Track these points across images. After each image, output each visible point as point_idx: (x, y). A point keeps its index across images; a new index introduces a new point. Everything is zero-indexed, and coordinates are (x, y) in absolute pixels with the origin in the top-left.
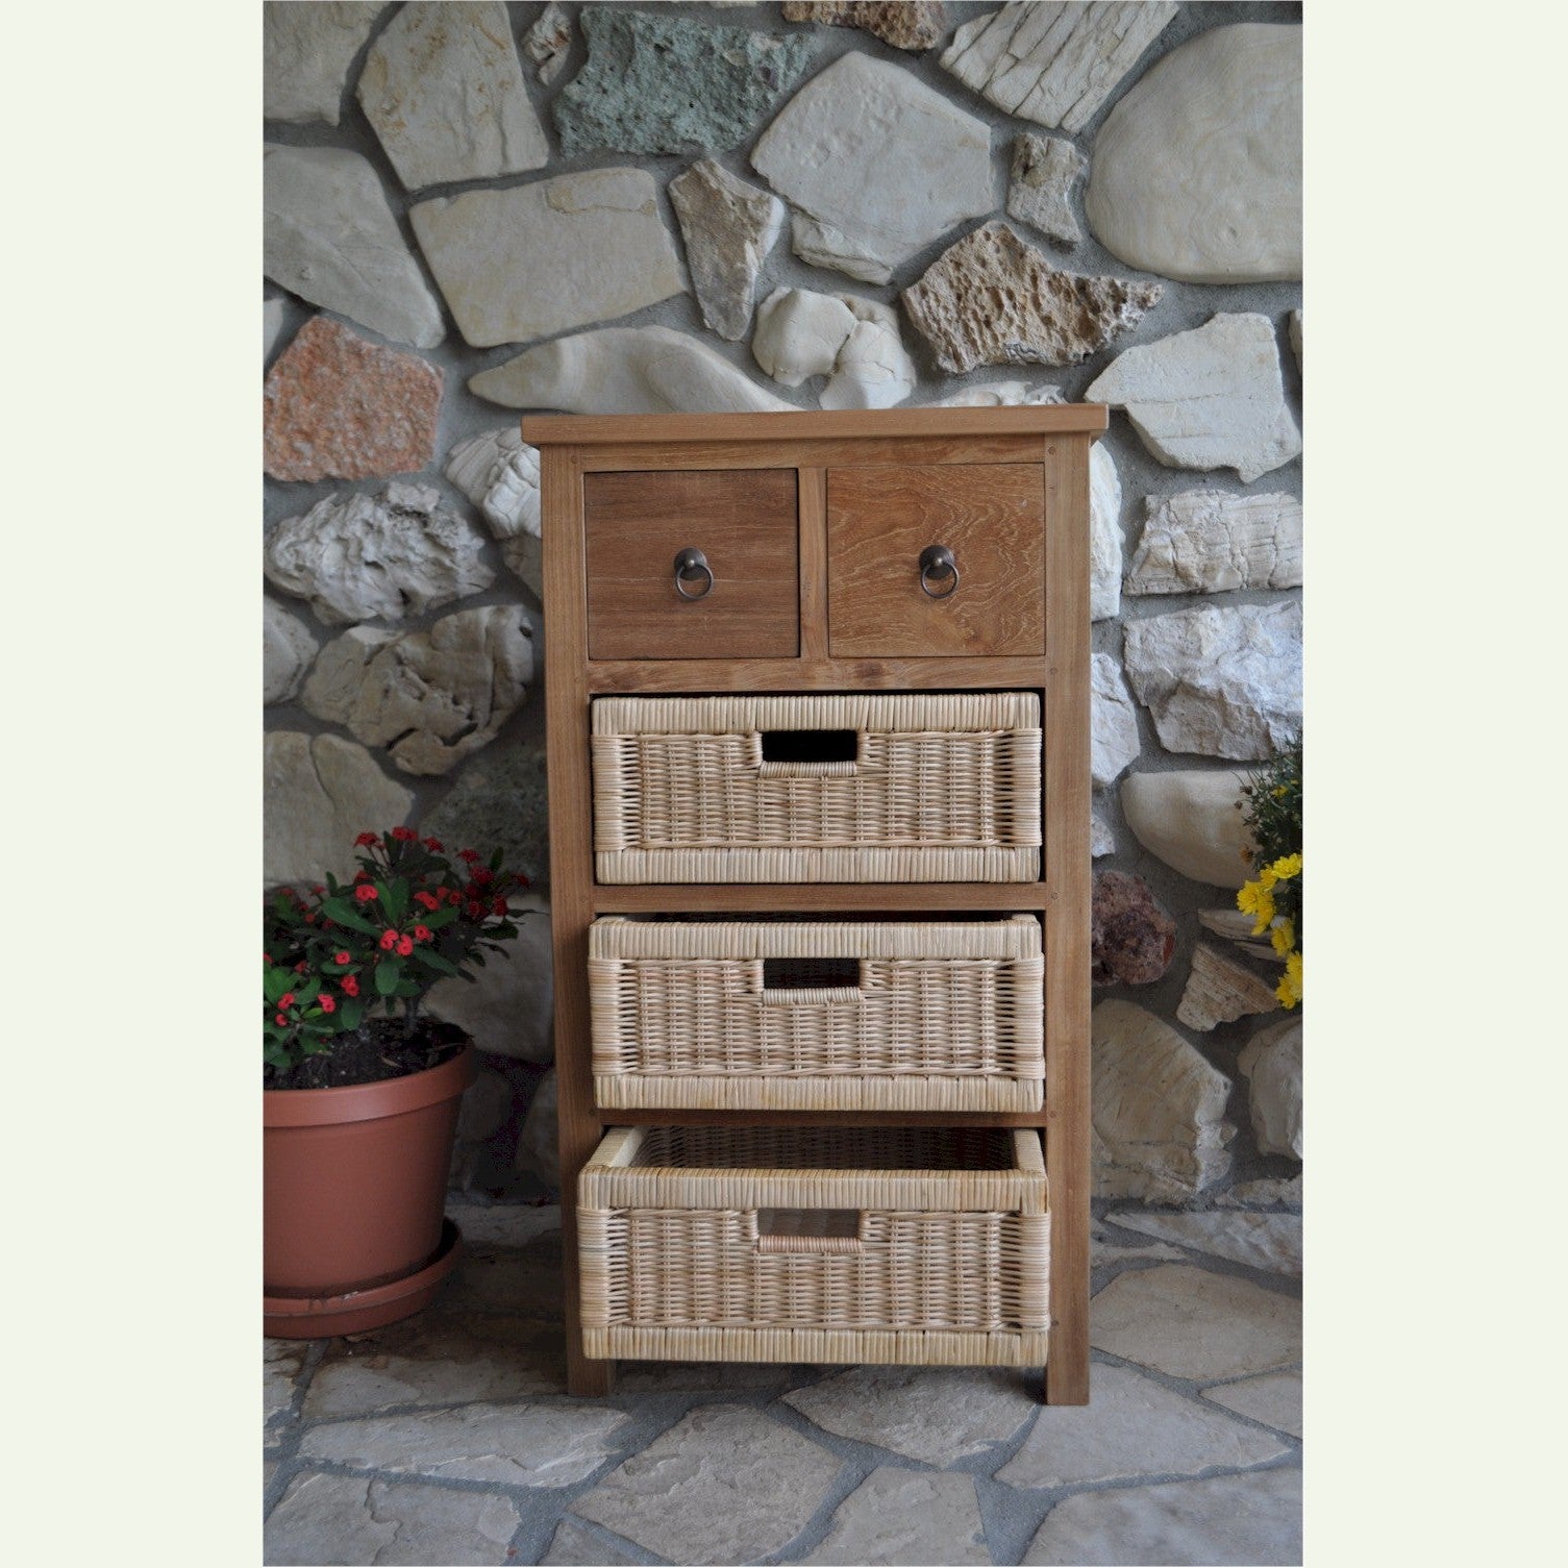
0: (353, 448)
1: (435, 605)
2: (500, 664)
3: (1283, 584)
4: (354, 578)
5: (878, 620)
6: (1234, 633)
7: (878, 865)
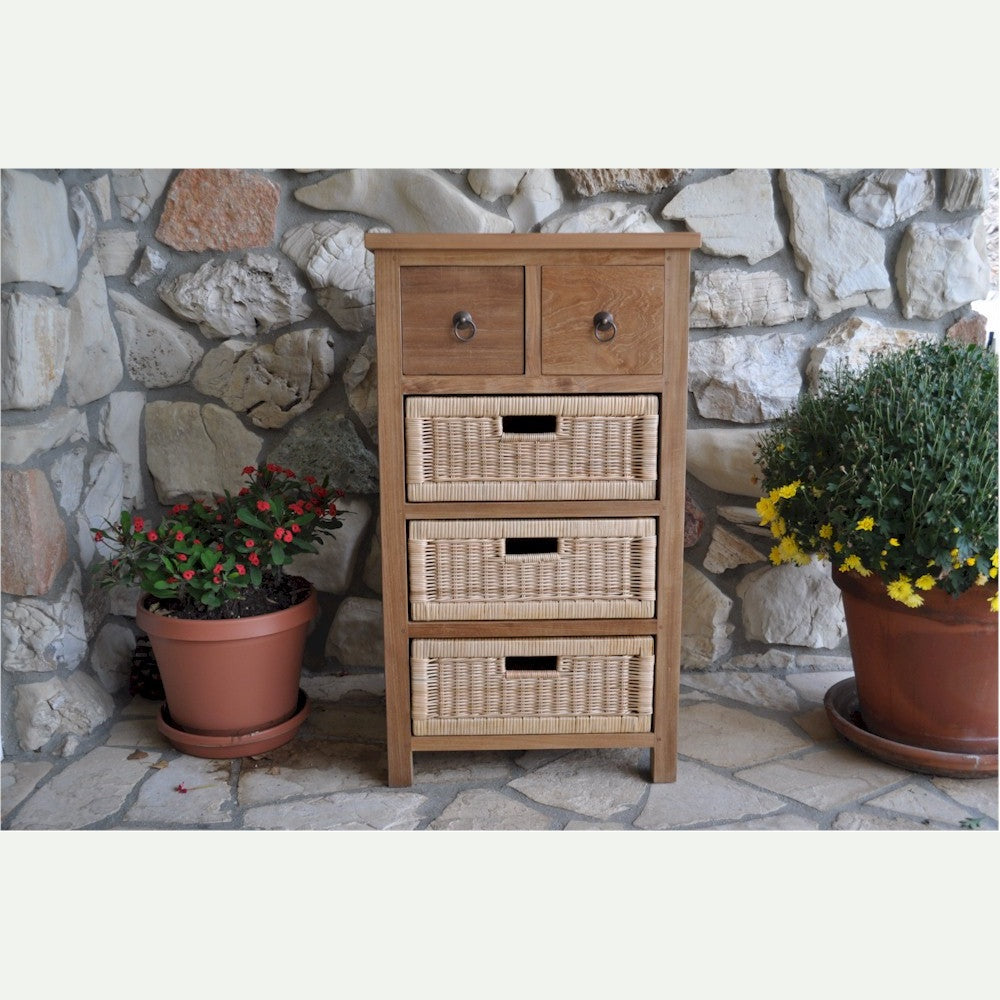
0: (224, 232)
1: (275, 327)
2: (316, 364)
3: (771, 324)
4: (228, 311)
5: (569, 354)
6: (743, 351)
7: (567, 490)
